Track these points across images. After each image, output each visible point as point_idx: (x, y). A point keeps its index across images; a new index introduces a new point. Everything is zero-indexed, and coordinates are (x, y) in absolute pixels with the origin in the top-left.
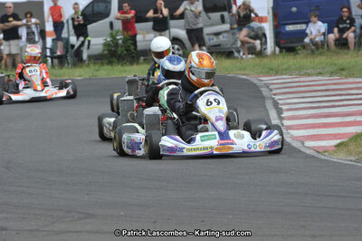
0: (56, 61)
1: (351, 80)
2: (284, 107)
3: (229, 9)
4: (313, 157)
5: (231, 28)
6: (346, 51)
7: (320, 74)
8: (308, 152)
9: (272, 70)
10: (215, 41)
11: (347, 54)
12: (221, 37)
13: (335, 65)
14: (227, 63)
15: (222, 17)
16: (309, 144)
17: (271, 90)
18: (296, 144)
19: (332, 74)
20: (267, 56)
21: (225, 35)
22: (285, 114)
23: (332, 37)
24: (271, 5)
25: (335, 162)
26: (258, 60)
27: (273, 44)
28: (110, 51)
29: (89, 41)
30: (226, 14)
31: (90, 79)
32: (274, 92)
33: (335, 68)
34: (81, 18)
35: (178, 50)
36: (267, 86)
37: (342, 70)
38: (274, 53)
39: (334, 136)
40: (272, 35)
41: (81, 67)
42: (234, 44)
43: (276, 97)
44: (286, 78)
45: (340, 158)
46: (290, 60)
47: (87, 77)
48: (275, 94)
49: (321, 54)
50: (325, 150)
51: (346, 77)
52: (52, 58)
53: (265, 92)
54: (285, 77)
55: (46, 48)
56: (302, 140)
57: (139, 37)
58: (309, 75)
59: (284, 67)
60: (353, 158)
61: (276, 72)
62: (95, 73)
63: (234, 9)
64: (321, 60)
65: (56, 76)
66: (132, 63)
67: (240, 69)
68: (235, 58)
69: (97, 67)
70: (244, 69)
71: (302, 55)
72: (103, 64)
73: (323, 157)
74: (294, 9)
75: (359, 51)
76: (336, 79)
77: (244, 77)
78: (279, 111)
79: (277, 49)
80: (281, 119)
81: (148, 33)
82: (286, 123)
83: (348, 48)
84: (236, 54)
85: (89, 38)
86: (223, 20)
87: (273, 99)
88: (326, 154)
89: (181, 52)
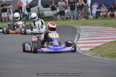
1: (107, 28)
4: (80, 53)
7: (99, 26)
9: (85, 24)
13: (105, 22)
16: (81, 49)
17: (80, 31)
22: (80, 39)
23: (109, 13)
25: (86, 55)
32: (81, 31)
33: (104, 24)
36: (80, 29)
37: (106, 24)
39: (91, 47)
42: (78, 15)
44: (87, 27)
48: (81, 32)
50: (85, 51)
51: (106, 27)
53: (78, 31)
58: (95, 26)
60: (93, 54)
70: (76, 23)
76: (103, 27)
77: (75, 26)
78: (79, 37)
80: (78, 40)
81: (50, 11)
85: (31, 12)
87: (79, 34)
88: (85, 53)
89: (61, 17)
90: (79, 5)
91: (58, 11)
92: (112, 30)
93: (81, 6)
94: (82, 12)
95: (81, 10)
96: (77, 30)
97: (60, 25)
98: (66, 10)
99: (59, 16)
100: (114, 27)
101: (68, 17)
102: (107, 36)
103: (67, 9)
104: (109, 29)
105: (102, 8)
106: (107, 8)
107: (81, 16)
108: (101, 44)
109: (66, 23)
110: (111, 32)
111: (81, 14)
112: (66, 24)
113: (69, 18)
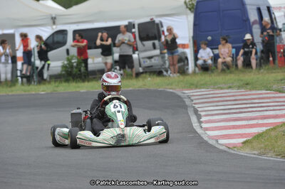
0: (25, 80)
1: (254, 92)
2: (202, 114)
3: (159, 38)
4: (225, 151)
5: (161, 53)
6: (250, 70)
7: (230, 87)
8: (221, 148)
9: (192, 84)
10: (148, 63)
11: (250, 72)
12: (153, 60)
13: (242, 80)
14: (158, 80)
15: (154, 45)
16: (222, 141)
17: (192, 101)
18: (212, 142)
19: (239, 87)
20: (188, 74)
21: (156, 58)
22: (203, 119)
24: (192, 34)
25: (242, 156)
26: (181, 77)
27: (193, 65)
28: (67, 71)
29: (49, 65)
30: (156, 42)
31: (51, 93)
32: (194, 102)
33: (242, 83)
34: (43, 46)
35: (120, 70)
36: (189, 97)
37: (247, 84)
38: (194, 72)
39: (241, 136)
40: (193, 58)
41: (44, 84)
42: (163, 65)
43: (196, 106)
45: (246, 152)
46: (207, 78)
47: (49, 91)
48: (195, 104)
49: (231, 73)
50: (235, 147)
51: (250, 90)
52: (22, 78)
53: (187, 102)
54: (203, 90)
55: (17, 70)
56: (217, 138)
57: (90, 61)
58: (222, 89)
59: (202, 82)
60: (256, 152)
61: (197, 86)
62: (56, 89)
63: (163, 38)
64: (231, 77)
65: (25, 91)
66: (84, 81)
67: (168, 85)
68: (164, 76)
69: (57, 84)
70: (171, 84)
71: (216, 73)
72: (61, 82)
73: (233, 152)
74: (209, 38)
75: (260, 69)
76: (242, 91)
77: (171, 90)
78: (199, 117)
79: (197, 69)
80: (200, 122)
81: (97, 57)
82: (204, 125)
83: (252, 68)
84: (165, 73)
85: (49, 62)
86: (154, 47)
87: (194, 107)
88: (235, 149)
89: (122, 72)
90: (166, 41)
91: (116, 56)
92: (269, 98)
93: (170, 42)
94: (173, 58)
95: (172, 54)
96: (185, 100)
97: (131, 89)
98: (134, 53)
99: (118, 68)
100: (269, 90)
101: (141, 70)
102: (267, 110)
103: (137, 52)
104: (261, 94)
105: (220, 46)
106: (233, 48)
107: (172, 68)
108: (264, 129)
109: (145, 85)
110: (268, 100)
111: (171, 63)
112: (146, 87)
113: (142, 73)
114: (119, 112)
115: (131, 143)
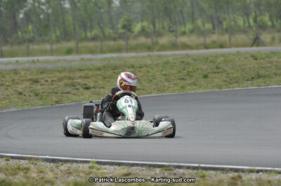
114: (130, 106)
115: (140, 135)
